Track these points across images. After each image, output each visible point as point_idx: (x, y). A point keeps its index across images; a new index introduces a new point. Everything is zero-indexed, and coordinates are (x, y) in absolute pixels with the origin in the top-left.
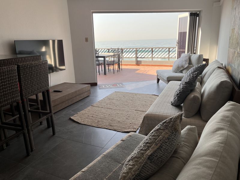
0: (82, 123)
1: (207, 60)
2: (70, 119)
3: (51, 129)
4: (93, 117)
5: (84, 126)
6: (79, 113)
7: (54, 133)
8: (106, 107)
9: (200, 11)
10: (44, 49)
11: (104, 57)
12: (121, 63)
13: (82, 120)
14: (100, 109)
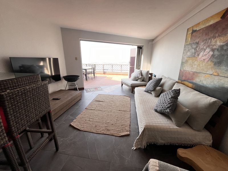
0: (82, 129)
1: (151, 74)
2: (71, 125)
3: (53, 141)
4: (91, 121)
5: (85, 133)
6: (77, 117)
7: (57, 149)
8: (97, 109)
9: (142, 46)
10: (42, 64)
11: (86, 70)
12: (95, 73)
13: (81, 125)
14: (93, 111)
